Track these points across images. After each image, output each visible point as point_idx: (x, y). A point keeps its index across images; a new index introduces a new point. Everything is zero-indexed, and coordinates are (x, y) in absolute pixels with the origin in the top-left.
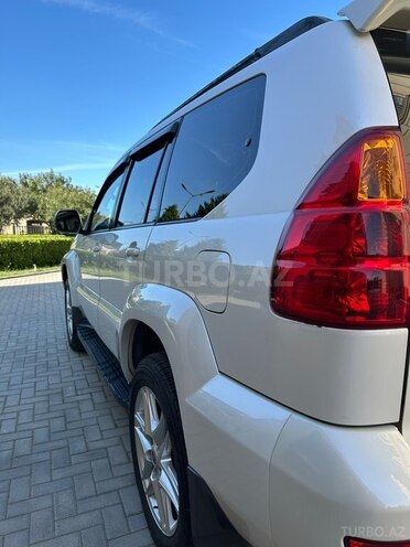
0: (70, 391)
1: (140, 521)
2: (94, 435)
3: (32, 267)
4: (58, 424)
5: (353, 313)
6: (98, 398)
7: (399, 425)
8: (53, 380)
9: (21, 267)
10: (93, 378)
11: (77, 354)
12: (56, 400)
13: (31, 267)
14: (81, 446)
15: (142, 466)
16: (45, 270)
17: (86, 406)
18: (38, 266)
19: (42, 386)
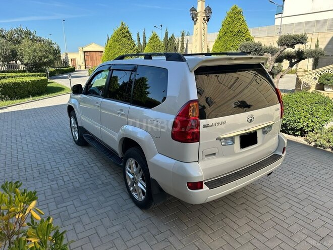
0: (86, 163)
1: (130, 201)
2: (103, 178)
3: (30, 97)
4: (87, 176)
5: (189, 139)
6: (99, 165)
7: (198, 161)
8: (76, 159)
9: (22, 97)
10: (93, 157)
11: (80, 147)
12: (81, 167)
13: (28, 97)
14: (100, 182)
15: (129, 183)
16: (37, 98)
17: (96, 168)
18: (33, 96)
19: (72, 162)
